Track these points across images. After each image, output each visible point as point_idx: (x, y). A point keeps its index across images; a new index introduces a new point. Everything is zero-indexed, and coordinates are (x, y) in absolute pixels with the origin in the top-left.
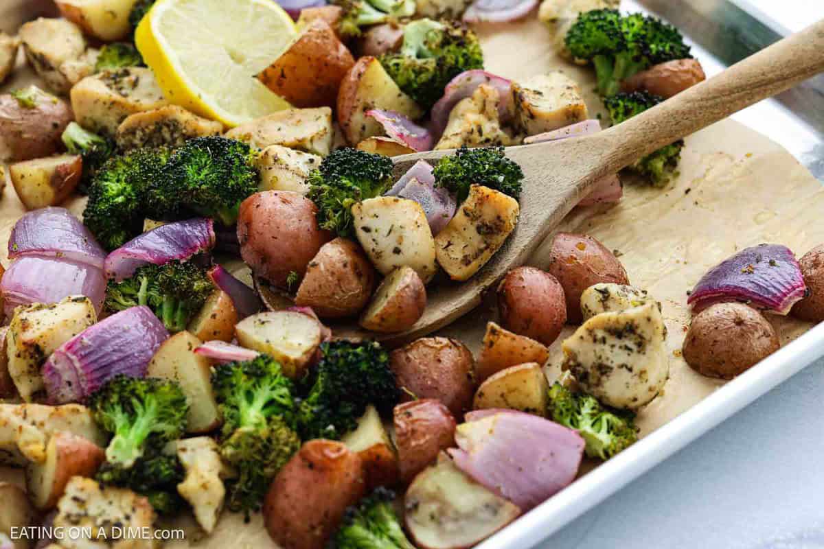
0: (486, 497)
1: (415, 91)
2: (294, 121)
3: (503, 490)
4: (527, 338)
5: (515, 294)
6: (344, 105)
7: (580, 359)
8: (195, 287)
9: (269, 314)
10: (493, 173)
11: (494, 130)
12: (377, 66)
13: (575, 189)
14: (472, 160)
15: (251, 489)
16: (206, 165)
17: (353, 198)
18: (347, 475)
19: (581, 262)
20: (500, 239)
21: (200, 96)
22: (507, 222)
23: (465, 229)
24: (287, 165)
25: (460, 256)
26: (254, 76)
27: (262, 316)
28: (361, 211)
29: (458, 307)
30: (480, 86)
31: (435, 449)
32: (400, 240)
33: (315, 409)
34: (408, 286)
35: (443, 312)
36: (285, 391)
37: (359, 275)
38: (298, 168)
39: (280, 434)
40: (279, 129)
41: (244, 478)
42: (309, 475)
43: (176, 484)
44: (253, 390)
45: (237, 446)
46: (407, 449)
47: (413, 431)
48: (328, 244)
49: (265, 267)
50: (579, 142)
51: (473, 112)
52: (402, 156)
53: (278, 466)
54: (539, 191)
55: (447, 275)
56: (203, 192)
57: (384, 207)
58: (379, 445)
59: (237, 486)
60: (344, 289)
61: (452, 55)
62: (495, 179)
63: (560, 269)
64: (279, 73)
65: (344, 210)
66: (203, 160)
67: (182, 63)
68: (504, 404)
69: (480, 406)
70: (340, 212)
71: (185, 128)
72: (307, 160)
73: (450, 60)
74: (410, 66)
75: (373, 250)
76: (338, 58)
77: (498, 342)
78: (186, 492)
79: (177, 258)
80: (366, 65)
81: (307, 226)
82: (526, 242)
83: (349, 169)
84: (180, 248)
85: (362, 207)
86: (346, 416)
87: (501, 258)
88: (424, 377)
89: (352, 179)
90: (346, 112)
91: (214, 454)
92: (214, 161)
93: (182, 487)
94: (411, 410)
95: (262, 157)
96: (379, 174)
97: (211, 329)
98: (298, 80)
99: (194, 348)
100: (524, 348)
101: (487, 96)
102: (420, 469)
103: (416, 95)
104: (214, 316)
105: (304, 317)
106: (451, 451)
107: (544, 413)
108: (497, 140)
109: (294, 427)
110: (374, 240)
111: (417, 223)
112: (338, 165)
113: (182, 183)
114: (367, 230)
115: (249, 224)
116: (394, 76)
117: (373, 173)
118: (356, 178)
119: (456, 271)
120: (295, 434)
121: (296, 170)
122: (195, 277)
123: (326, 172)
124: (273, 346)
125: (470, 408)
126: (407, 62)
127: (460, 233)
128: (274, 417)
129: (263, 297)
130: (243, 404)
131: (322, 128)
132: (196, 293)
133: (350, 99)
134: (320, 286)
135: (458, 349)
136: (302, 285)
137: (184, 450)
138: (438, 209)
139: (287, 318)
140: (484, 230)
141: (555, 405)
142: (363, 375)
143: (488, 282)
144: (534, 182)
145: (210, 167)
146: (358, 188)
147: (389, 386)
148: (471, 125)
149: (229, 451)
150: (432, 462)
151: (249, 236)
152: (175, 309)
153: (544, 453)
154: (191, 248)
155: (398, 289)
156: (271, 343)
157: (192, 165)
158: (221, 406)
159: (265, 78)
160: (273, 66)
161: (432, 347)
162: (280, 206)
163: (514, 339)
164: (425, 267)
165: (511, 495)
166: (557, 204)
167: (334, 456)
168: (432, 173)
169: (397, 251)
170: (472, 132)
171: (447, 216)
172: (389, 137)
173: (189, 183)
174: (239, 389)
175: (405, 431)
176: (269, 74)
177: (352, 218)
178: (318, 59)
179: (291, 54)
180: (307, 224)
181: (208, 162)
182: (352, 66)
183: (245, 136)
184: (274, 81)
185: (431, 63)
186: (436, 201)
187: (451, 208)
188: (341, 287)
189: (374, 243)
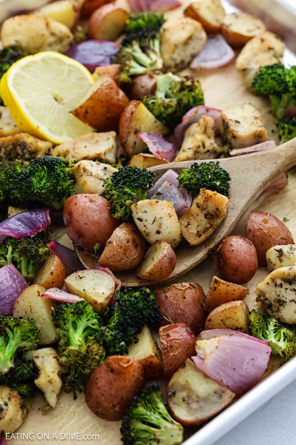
0: (215, 387)
1: (165, 119)
2: (94, 141)
3: (224, 381)
4: (236, 284)
5: (228, 255)
6: (123, 130)
7: (267, 296)
8: (40, 252)
9: (84, 271)
10: (214, 180)
11: (212, 144)
12: (142, 107)
13: (261, 186)
14: (201, 172)
15: (77, 379)
16: (44, 177)
17: (132, 200)
18: (134, 375)
19: (266, 231)
20: (219, 221)
21: (38, 127)
22: (222, 212)
23: (197, 215)
24: (91, 173)
25: (195, 232)
26: (70, 112)
27: (80, 273)
28: (137, 208)
29: (194, 262)
30: (203, 116)
31: (184, 357)
32: (160, 225)
33: (113, 333)
34: (165, 256)
35: (186, 265)
36: (95, 321)
37: (136, 246)
38: (98, 174)
39: (93, 348)
40: (86, 147)
41: (73, 373)
42: (111, 376)
43: (34, 380)
44: (77, 322)
45: (68, 356)
46: (167, 357)
47: (171, 347)
48: (118, 229)
49: (80, 240)
50: (263, 155)
51: (200, 133)
52: (159, 166)
53: (93, 367)
54: (240, 187)
55: (188, 243)
56: (43, 194)
57: (150, 206)
58: (152, 356)
59: (69, 377)
60: (128, 256)
61: (186, 97)
62: (215, 184)
63: (254, 236)
64: (84, 111)
65: (126, 207)
66: (42, 174)
67: (27, 107)
68: (223, 326)
69: (210, 327)
70: (124, 207)
71: (30, 147)
72: (103, 168)
73: (185, 101)
74: (161, 104)
75: (144, 231)
76: (119, 100)
77: (219, 288)
78: (39, 385)
79: (29, 234)
80: (136, 106)
81: (104, 216)
82: (233, 220)
83: (129, 182)
84: (30, 228)
85: (137, 206)
86: (131, 335)
87: (219, 231)
88: (176, 308)
89: (131, 188)
90: (125, 135)
91: (55, 360)
92: (49, 175)
93: (37, 382)
94: (170, 332)
95: (77, 168)
96: (147, 185)
97: (50, 280)
98: (95, 114)
99: (41, 294)
100: (234, 290)
101: (207, 124)
102: (176, 370)
103: (165, 120)
104: (52, 273)
105: (105, 273)
106: (193, 358)
107: (247, 330)
108: (214, 150)
109: (101, 343)
110: (145, 226)
111: (169, 214)
112: (122, 179)
113: (30, 189)
114: (140, 220)
115: (70, 214)
116: (151, 110)
117: (143, 184)
118: (133, 187)
119: (193, 241)
120: (102, 348)
121: (97, 175)
122: (40, 246)
123: (115, 183)
124: (87, 293)
125: (204, 328)
126: (160, 102)
127: (194, 218)
128: (90, 338)
129: (80, 258)
130: (71, 330)
131: (111, 146)
132: (41, 256)
133: (127, 127)
134: (114, 255)
135: (195, 289)
136: (103, 254)
137: (37, 357)
138: (181, 202)
139: (95, 274)
140: (209, 216)
141: (253, 325)
142: (140, 311)
143: (212, 246)
144: (237, 182)
145: (47, 178)
146: (134, 194)
147: (155, 316)
148: (198, 142)
149: (64, 359)
150: (183, 365)
151: (71, 221)
152: (28, 263)
153: (248, 359)
154: (37, 229)
155: (159, 258)
156: (86, 291)
157: (35, 177)
158: (58, 330)
159: (76, 113)
160: (81, 107)
161: (180, 289)
162: (89, 204)
163: (228, 286)
164: (175, 240)
165: (229, 384)
166: (251, 196)
167: (125, 366)
168: (177, 179)
169: (158, 232)
170: (199, 147)
171: (186, 207)
172: (151, 153)
173: (34, 189)
174: (68, 321)
175: (166, 347)
176: (79, 111)
177: (131, 212)
178: (107, 102)
179: (91, 100)
180: (105, 215)
181: (45, 175)
182: (127, 105)
183: (66, 151)
184: (82, 115)
185: (174, 102)
186: (180, 196)
187: (189, 202)
188: (126, 255)
189: (145, 228)
